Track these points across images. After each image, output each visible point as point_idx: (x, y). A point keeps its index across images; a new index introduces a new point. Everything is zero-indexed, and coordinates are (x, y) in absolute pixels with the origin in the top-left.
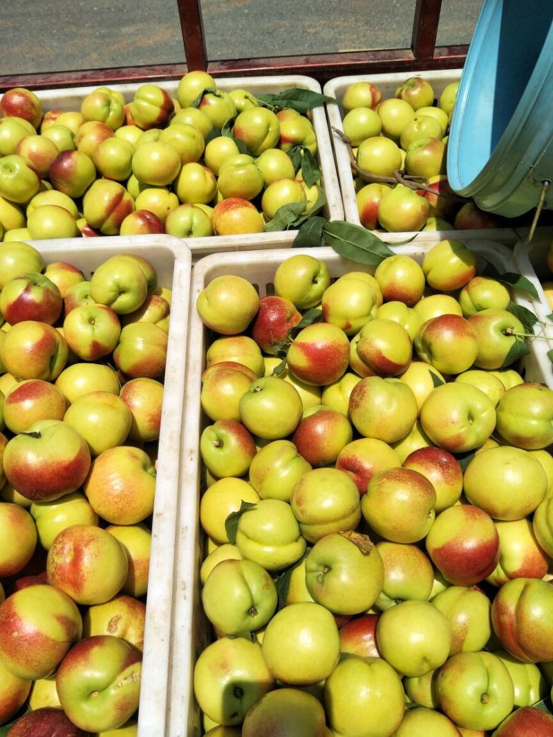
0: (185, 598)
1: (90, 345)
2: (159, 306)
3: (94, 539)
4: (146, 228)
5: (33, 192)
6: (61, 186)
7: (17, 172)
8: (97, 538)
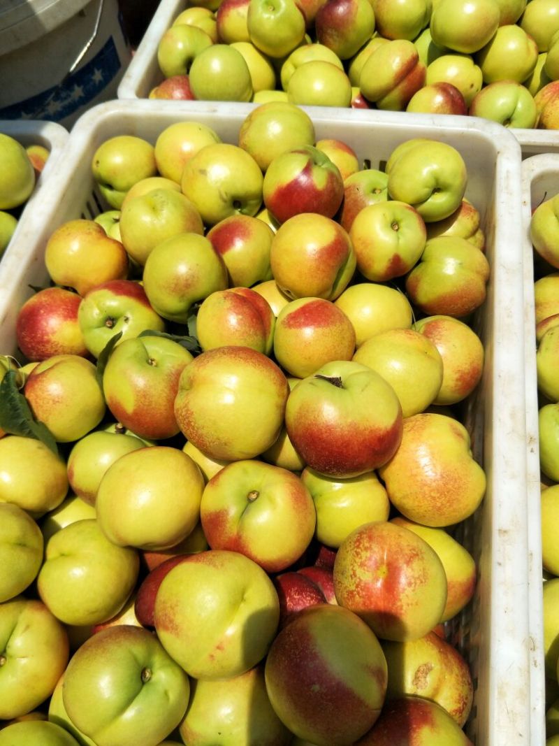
0: (535, 664)
1: (389, 260)
2: (472, 217)
3: (417, 555)
4: (449, 107)
5: (296, 44)
6: (331, 40)
7: (282, 11)
8: (421, 553)
